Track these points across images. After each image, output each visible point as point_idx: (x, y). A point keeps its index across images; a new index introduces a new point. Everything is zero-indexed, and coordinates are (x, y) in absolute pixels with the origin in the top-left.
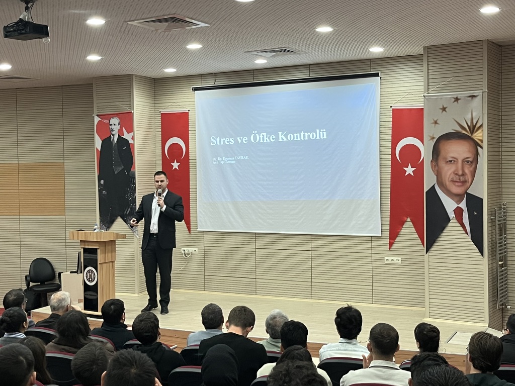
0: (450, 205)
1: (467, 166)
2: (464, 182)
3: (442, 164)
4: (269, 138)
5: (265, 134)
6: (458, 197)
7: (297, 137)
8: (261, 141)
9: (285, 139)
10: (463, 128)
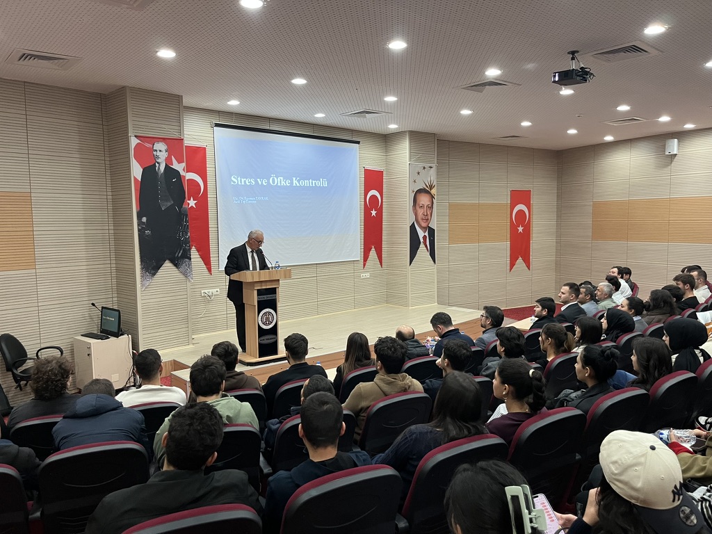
0: (421, 234)
1: (428, 210)
2: (428, 219)
3: (417, 208)
4: (285, 182)
5: (282, 178)
6: (424, 229)
7: (306, 183)
8: (279, 184)
9: (298, 185)
10: (427, 186)
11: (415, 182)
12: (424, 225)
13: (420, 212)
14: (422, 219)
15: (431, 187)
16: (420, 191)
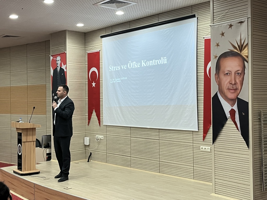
0: (227, 107)
1: (238, 77)
3: (222, 76)
4: (137, 65)
5: (135, 62)
6: (231, 101)
8: (133, 67)
9: (145, 65)
10: (235, 47)
11: (218, 45)
12: (231, 95)
13: (226, 81)
14: (229, 89)
15: (241, 48)
16: (225, 55)
